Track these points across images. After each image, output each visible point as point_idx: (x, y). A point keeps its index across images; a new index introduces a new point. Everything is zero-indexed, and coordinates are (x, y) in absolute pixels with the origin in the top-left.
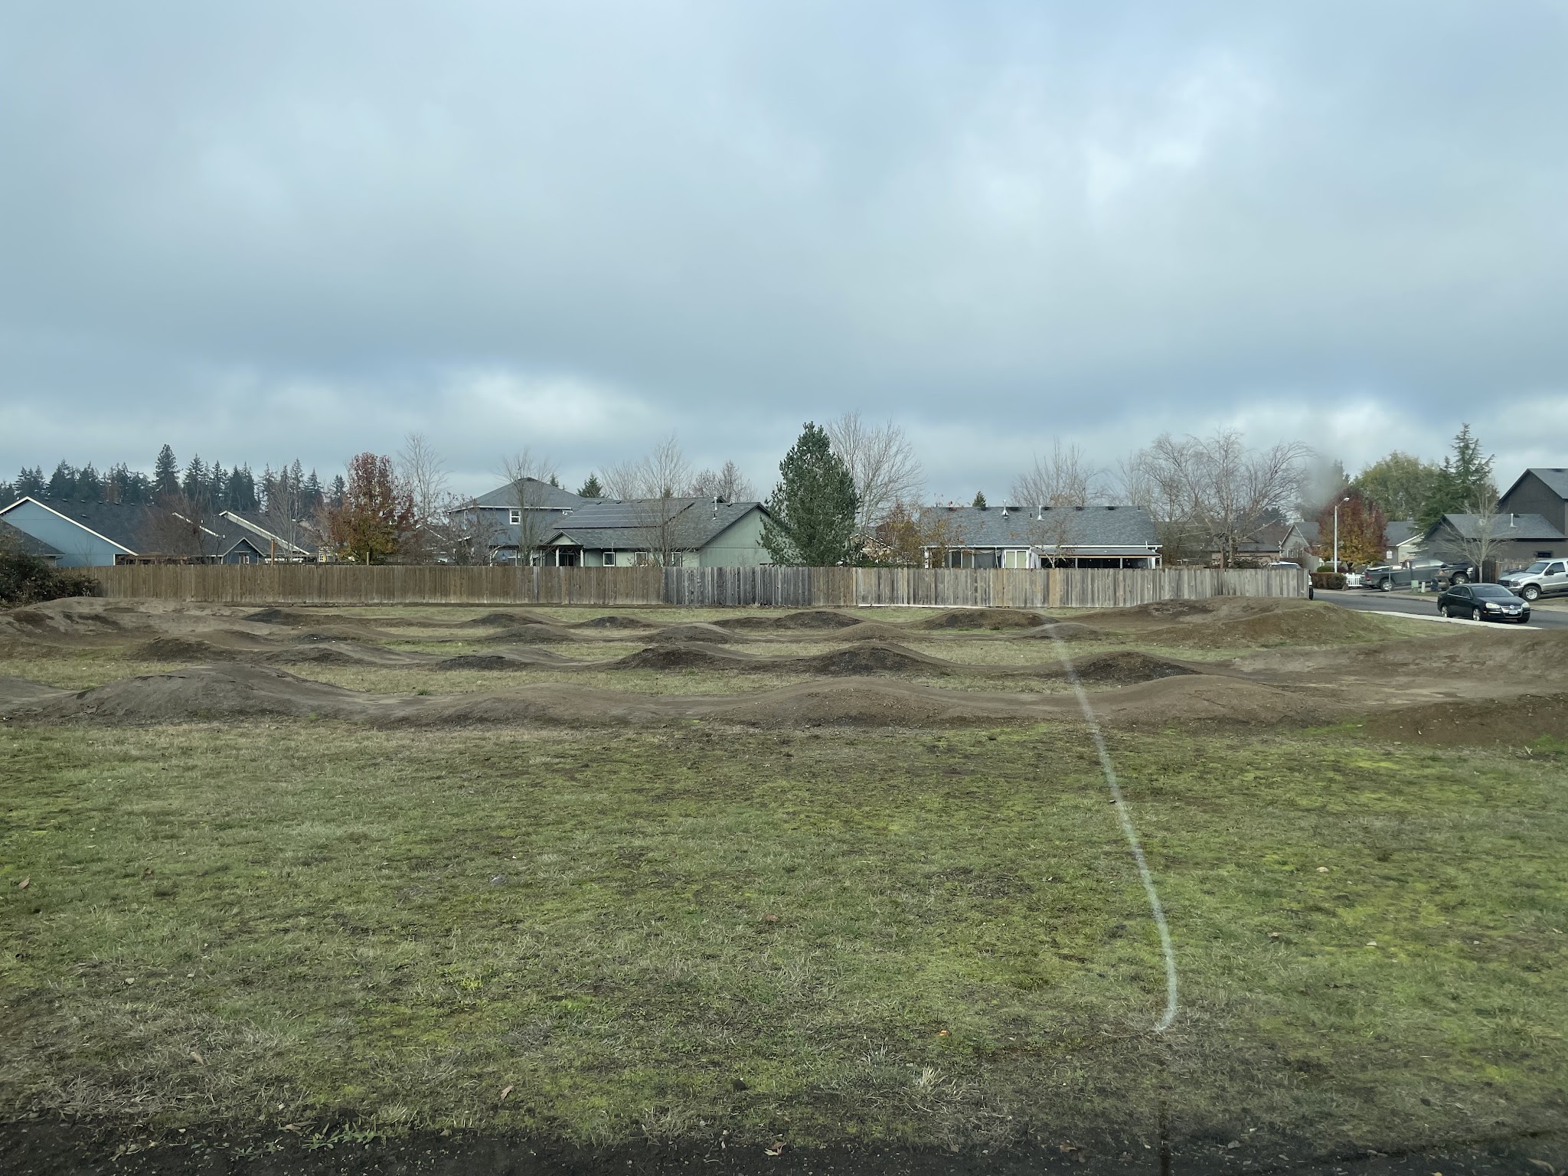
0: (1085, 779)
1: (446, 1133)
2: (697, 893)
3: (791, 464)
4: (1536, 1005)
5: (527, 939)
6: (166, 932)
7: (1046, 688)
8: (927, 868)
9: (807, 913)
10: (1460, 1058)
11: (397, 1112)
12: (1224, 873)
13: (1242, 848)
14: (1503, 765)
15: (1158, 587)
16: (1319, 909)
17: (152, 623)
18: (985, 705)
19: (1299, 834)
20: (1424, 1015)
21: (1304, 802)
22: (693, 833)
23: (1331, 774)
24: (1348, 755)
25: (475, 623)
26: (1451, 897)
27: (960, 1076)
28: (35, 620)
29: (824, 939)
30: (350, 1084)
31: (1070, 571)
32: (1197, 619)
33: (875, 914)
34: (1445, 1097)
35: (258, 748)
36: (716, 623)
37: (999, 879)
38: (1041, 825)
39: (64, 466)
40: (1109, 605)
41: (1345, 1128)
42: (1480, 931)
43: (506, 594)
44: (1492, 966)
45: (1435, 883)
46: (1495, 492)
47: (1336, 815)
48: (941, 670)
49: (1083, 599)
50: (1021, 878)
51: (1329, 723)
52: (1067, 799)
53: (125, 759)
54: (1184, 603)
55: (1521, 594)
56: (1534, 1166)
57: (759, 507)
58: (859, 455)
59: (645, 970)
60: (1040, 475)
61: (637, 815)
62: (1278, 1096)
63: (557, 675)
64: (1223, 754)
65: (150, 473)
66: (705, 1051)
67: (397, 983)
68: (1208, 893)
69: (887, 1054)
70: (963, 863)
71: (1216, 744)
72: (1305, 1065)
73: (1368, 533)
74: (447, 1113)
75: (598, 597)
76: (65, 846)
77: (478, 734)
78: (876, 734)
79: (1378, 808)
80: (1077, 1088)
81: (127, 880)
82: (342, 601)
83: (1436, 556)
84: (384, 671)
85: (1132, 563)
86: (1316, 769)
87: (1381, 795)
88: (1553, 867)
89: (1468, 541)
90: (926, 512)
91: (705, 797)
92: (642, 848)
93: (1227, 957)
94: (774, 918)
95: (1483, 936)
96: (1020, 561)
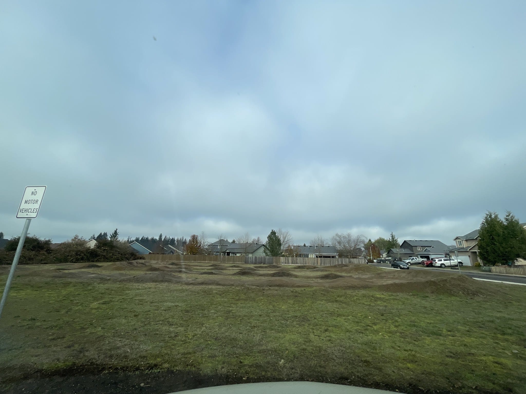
0: (322, 298)
1: (175, 371)
2: (241, 320)
3: (269, 237)
4: (418, 349)
5: (204, 328)
6: (133, 324)
7: (316, 280)
8: (288, 316)
9: (262, 325)
10: (401, 361)
11: (166, 365)
12: (349, 318)
13: (353, 313)
14: (406, 297)
15: (338, 262)
16: (369, 326)
17: (151, 264)
18: (304, 283)
19: (365, 310)
20: (393, 351)
21: (366, 303)
22: (242, 307)
23: (371, 298)
24: (375, 294)
25: (209, 266)
26: (397, 324)
27: (290, 362)
28: (131, 263)
29: (265, 330)
30: (159, 358)
31: (321, 258)
32: (345, 268)
33: (276, 325)
34: (398, 371)
35: (163, 288)
36: (254, 267)
37: (303, 318)
38: (313, 307)
39: (143, 237)
40: (329, 265)
41: (375, 378)
42: (404, 332)
43: (216, 261)
44: (407, 340)
45: (393, 321)
46: (399, 245)
47: (372, 306)
48: (296, 276)
49: (324, 264)
50: (307, 318)
51: (371, 288)
52: (319, 302)
53: (138, 289)
54: (343, 265)
55: (407, 264)
56: (420, 389)
57: (263, 245)
58: (282, 236)
59: (226, 336)
60: (315, 241)
61: (232, 303)
62: (360, 369)
63: (222, 276)
64: (350, 294)
65: (158, 238)
66: (236, 354)
67: (176, 336)
68: (346, 322)
69: (274, 356)
70: (296, 315)
71: (349, 292)
72: (366, 361)
73: (377, 252)
74: (177, 366)
75: (233, 262)
76: (121, 306)
77: (205, 286)
78: (282, 288)
79: (381, 305)
80: (315, 365)
81: (130, 313)
82: (186, 262)
83: (390, 257)
84: (191, 274)
85: (333, 257)
86: (369, 297)
87: (382, 302)
88: (418, 318)
89: (396, 254)
90: (294, 246)
91: (246, 300)
92: (231, 310)
93: (349, 336)
94: (255, 325)
95: (404, 333)
96: (312, 256)
